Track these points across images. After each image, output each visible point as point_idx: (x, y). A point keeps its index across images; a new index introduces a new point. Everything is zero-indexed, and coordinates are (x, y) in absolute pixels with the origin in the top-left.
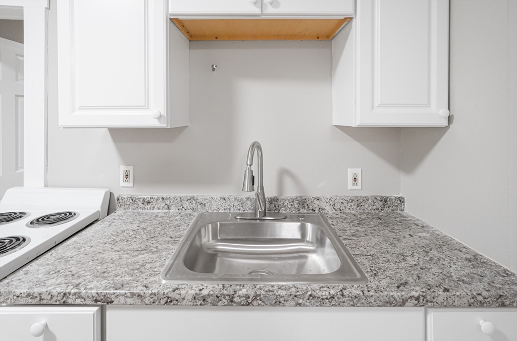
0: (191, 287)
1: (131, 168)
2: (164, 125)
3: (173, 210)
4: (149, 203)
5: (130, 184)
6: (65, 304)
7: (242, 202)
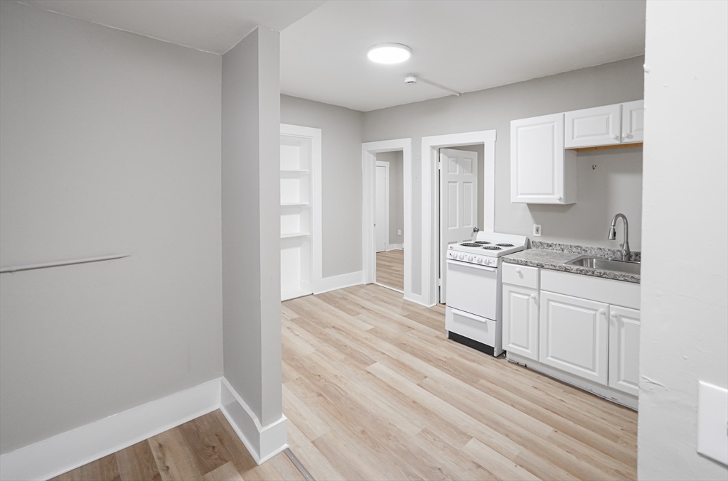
0: (575, 267)
1: (540, 226)
2: (562, 203)
3: (565, 252)
4: (551, 246)
5: (539, 235)
6: (526, 265)
7: (614, 253)
